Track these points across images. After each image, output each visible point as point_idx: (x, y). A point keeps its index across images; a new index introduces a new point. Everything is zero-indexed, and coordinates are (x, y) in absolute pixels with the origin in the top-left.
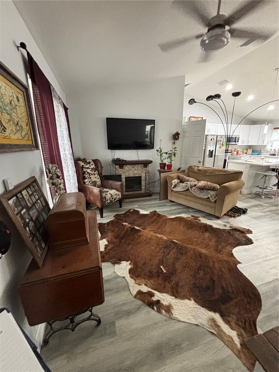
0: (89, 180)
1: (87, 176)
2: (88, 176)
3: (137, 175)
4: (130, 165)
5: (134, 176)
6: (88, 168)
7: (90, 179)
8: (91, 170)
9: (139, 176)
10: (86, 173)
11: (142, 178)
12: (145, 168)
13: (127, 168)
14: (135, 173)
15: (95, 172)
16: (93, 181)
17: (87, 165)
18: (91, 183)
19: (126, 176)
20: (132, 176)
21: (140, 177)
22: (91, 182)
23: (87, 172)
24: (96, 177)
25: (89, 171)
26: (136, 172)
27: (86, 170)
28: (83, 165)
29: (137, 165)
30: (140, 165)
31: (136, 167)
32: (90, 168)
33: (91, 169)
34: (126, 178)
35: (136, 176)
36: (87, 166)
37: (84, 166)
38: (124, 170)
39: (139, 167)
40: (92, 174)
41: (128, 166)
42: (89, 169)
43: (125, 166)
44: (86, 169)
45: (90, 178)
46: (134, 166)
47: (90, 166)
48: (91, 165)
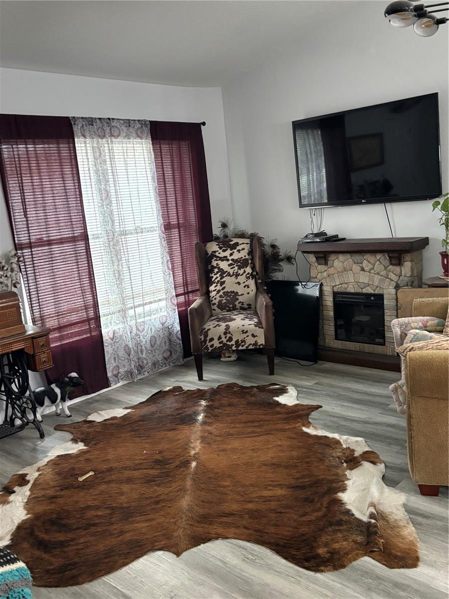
0: (219, 288)
1: (215, 277)
2: (219, 279)
3: (369, 290)
4: (348, 256)
5: (359, 291)
6: (225, 259)
7: (221, 285)
8: (229, 265)
9: (376, 292)
10: (216, 270)
11: (386, 302)
12: (397, 269)
13: (338, 262)
14: (361, 281)
15: (239, 269)
16: (228, 292)
17: (224, 251)
18: (221, 296)
19: (336, 289)
20: (352, 291)
21: (380, 297)
22: (221, 293)
23: (219, 268)
24: (239, 283)
25: (224, 265)
26: (364, 278)
27: (217, 264)
28: (215, 252)
29: (368, 256)
30: (379, 256)
31: (368, 261)
32: (229, 258)
33: (230, 262)
34: (335, 294)
35: (364, 291)
36: (222, 255)
37: (217, 254)
38: (332, 271)
39: (379, 263)
40: (229, 275)
41: (341, 257)
42: (228, 260)
43: (332, 257)
44: (219, 262)
45: (222, 283)
46: (357, 257)
47: (231, 255)
48: (235, 251)
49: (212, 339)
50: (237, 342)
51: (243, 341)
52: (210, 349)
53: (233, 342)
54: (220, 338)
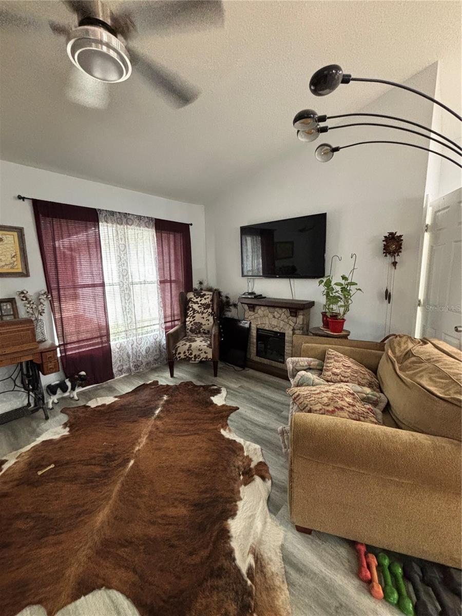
0: (191, 320)
1: (190, 313)
2: (192, 314)
3: (277, 330)
4: (267, 308)
5: (271, 329)
6: (197, 303)
7: (193, 318)
8: (199, 307)
9: (281, 331)
10: (191, 309)
11: (286, 338)
12: (294, 319)
13: (261, 311)
14: (273, 323)
15: (204, 309)
16: (196, 323)
17: (197, 298)
18: (192, 325)
19: (258, 327)
20: (267, 329)
21: (283, 335)
22: (192, 323)
23: (192, 308)
24: (203, 318)
25: (196, 307)
26: (274, 322)
27: (192, 306)
28: (191, 298)
29: (277, 309)
30: (284, 310)
31: (278, 312)
32: (200, 303)
33: (200, 305)
34: (258, 329)
35: (274, 330)
36: (195, 300)
37: (192, 300)
38: (257, 315)
39: (283, 314)
40: (198, 312)
41: (263, 308)
42: (198, 304)
43: (257, 307)
44: (193, 304)
45: (194, 317)
46: (272, 309)
47: (201, 301)
48: (203, 299)
49: (180, 353)
50: (195, 356)
51: (199, 356)
52: (178, 359)
53: (193, 356)
54: (185, 353)
